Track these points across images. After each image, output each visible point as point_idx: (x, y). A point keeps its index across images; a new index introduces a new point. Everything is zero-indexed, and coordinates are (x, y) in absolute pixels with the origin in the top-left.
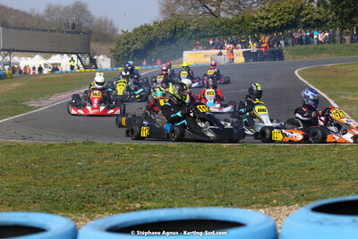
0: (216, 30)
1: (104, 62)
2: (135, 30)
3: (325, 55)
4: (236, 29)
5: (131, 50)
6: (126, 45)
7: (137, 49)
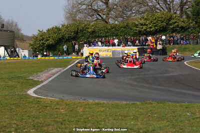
0: (108, 32)
1: (24, 53)
2: (48, 31)
3: (187, 53)
4: (122, 32)
5: (45, 45)
6: (42, 41)
7: (50, 44)
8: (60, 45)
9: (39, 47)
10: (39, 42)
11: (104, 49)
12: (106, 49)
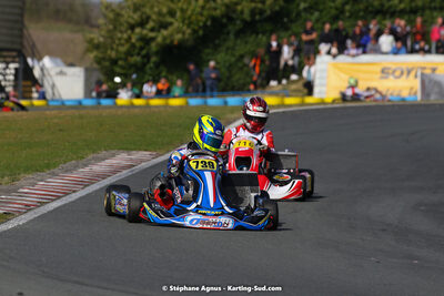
1: (65, 79)
5: (154, 47)
6: (138, 30)
7: (172, 41)
8: (216, 48)
9: (129, 53)
10: (129, 32)
11: (404, 67)
12: (410, 67)
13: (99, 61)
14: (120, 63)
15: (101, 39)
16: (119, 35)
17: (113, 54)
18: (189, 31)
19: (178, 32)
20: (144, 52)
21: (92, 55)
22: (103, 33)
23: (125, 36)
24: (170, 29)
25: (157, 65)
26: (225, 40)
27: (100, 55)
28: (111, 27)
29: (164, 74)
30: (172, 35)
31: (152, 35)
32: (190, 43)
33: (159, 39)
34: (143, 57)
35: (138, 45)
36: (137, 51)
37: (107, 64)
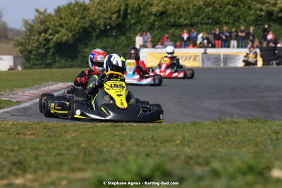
0: (196, 15)
1: (3, 62)
2: (59, 10)
6: (43, 35)
7: (61, 41)
10: (38, 36)
11: (187, 55)
12: (191, 55)
13: (22, 52)
14: (34, 53)
15: (23, 40)
16: (33, 37)
17: (30, 48)
18: (70, 35)
19: (65, 35)
20: (46, 47)
21: (18, 48)
22: (24, 37)
23: (36, 38)
24: (60, 34)
25: (54, 54)
26: (90, 40)
27: (23, 49)
28: (28, 33)
29: (57, 59)
30: (61, 37)
31: (51, 37)
32: (71, 41)
33: (55, 39)
34: (46, 50)
35: (43, 42)
36: (42, 46)
37: (26, 53)
